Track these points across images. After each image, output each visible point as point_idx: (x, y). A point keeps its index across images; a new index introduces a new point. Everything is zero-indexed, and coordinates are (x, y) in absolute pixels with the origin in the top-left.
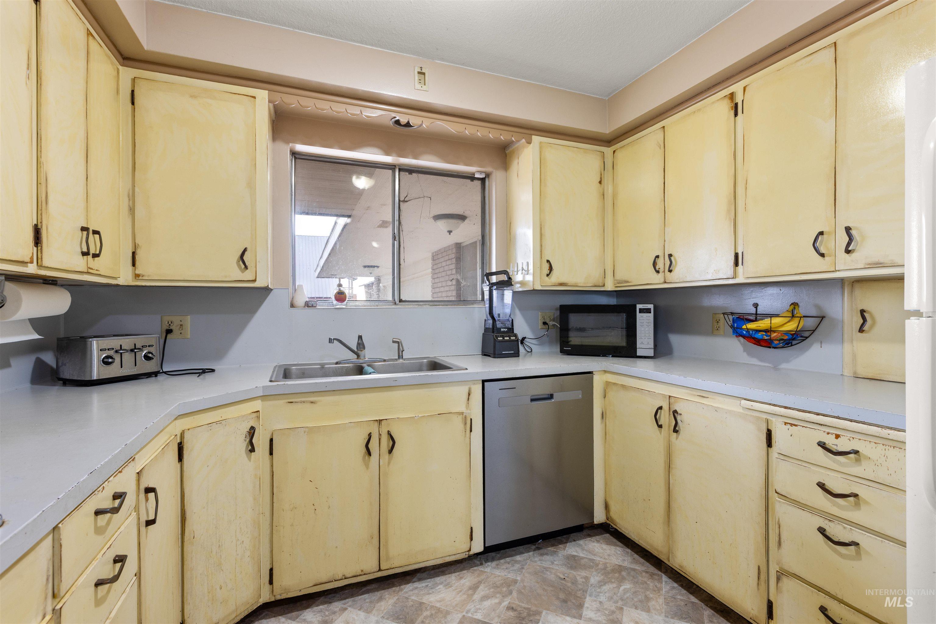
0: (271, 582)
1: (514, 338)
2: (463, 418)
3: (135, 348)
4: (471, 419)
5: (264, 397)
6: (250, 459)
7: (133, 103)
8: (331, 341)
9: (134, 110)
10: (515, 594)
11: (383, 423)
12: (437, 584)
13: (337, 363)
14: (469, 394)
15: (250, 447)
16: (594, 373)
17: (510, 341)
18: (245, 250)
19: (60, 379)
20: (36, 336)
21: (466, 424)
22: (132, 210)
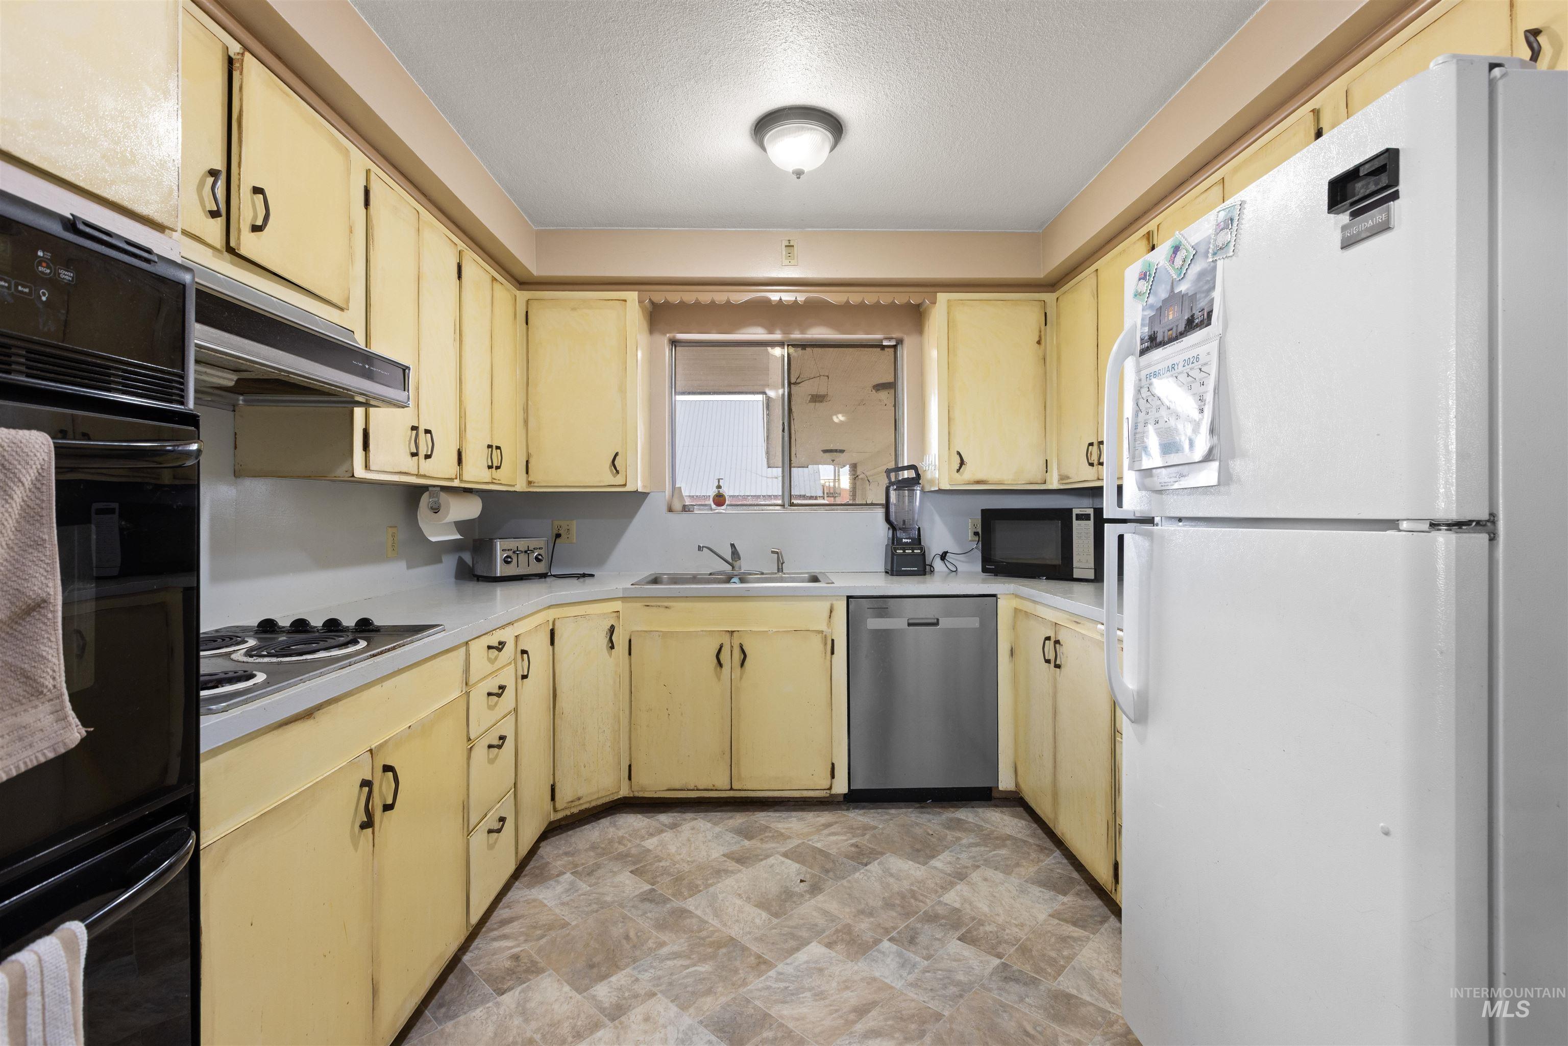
0: (630, 778)
1: (919, 551)
2: (822, 638)
3: (528, 550)
4: (833, 641)
5: (624, 599)
6: (610, 655)
7: (527, 323)
8: (700, 548)
9: (528, 329)
10: (867, 837)
11: (735, 634)
12: (791, 817)
13: (711, 574)
14: (831, 612)
15: (610, 645)
16: (998, 596)
17: (913, 554)
18: (617, 454)
19: (475, 576)
20: (459, 537)
21: (826, 644)
22: (526, 422)
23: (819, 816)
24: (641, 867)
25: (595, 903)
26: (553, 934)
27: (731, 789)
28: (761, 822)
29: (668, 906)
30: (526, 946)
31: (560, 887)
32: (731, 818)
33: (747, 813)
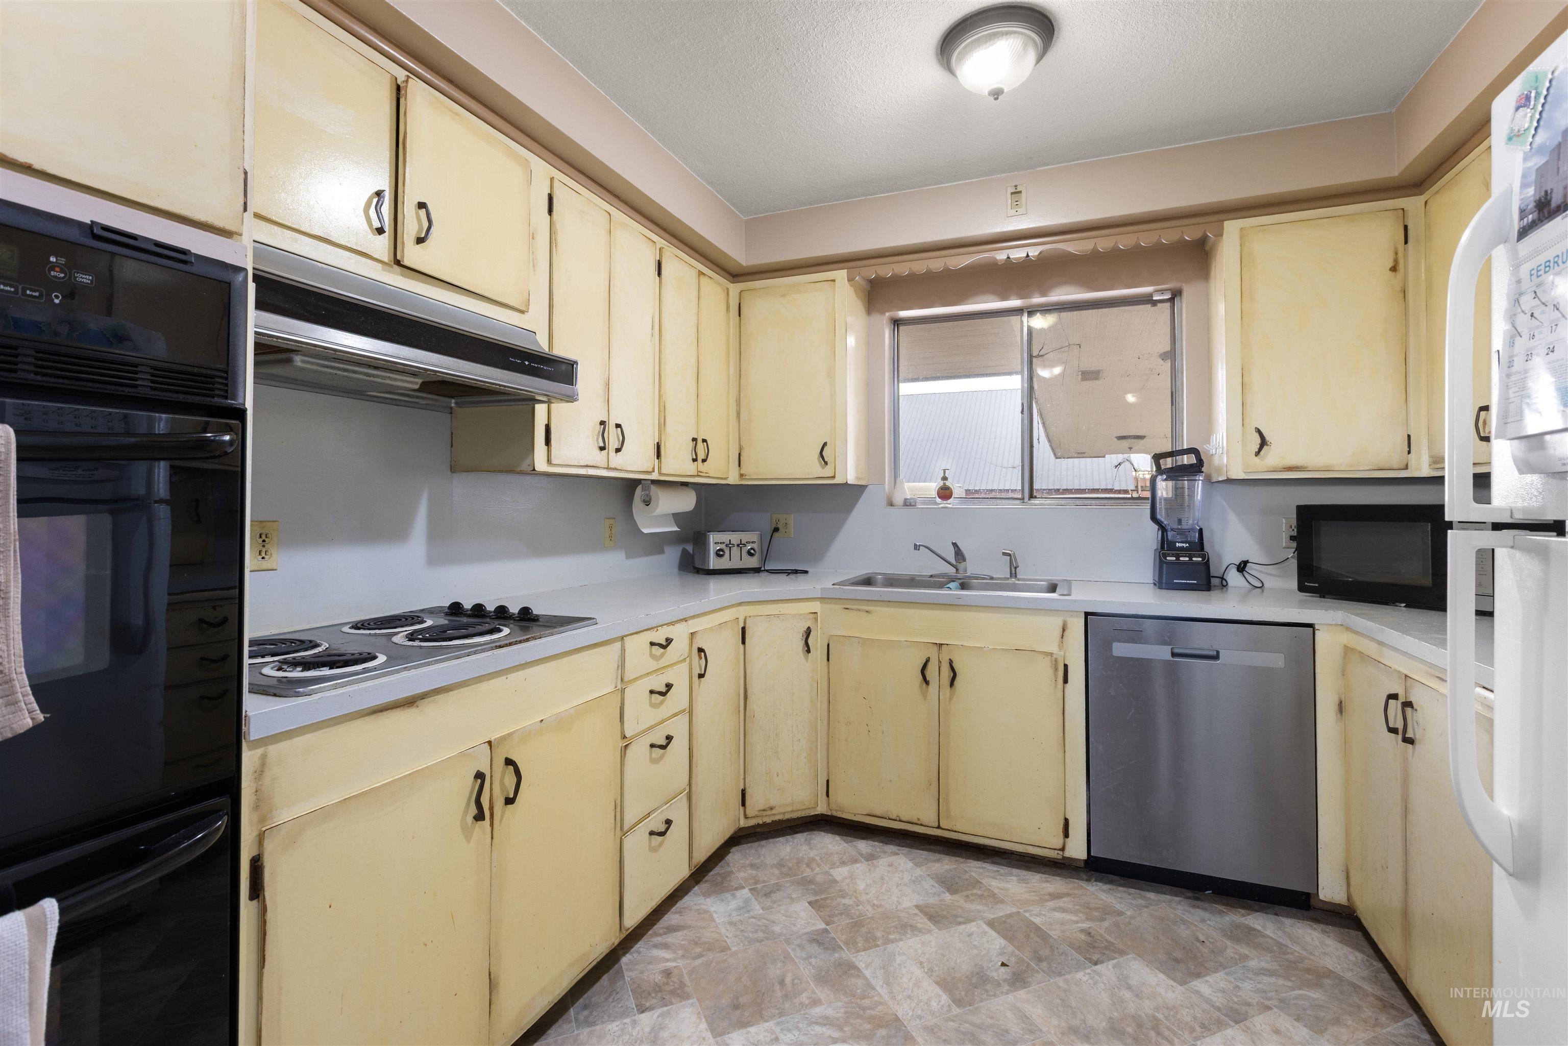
0: (828, 795)
1: (1200, 559)
2: (1051, 661)
3: (741, 544)
4: (1066, 666)
5: (822, 599)
6: (807, 659)
7: (740, 316)
8: (916, 547)
9: (740, 320)
11: (944, 647)
12: (1011, 874)
13: (931, 576)
14: (1064, 630)
15: (806, 649)
16: (1317, 627)
17: (1191, 563)
18: (825, 444)
20: (676, 529)
21: (1056, 670)
22: (738, 414)
23: (1047, 881)
24: (821, 899)
25: (762, 930)
26: (711, 955)
27: (939, 827)
28: (973, 874)
29: (837, 955)
30: (681, 963)
31: (734, 902)
32: (938, 861)
33: (958, 858)
